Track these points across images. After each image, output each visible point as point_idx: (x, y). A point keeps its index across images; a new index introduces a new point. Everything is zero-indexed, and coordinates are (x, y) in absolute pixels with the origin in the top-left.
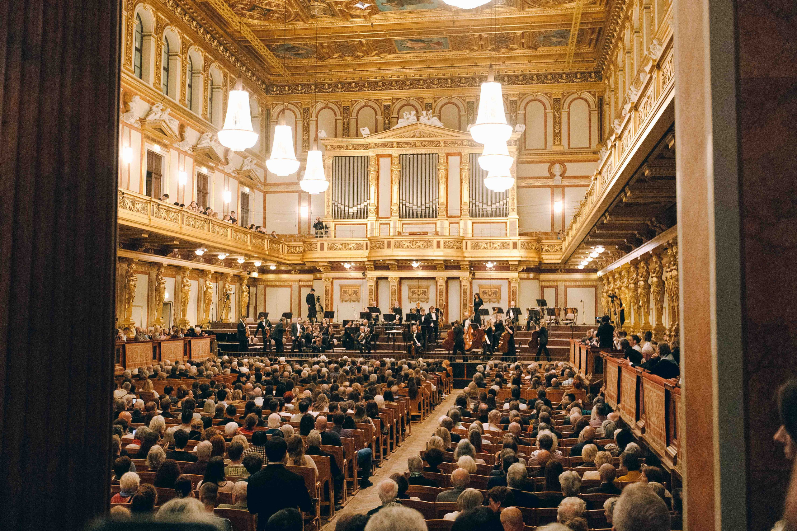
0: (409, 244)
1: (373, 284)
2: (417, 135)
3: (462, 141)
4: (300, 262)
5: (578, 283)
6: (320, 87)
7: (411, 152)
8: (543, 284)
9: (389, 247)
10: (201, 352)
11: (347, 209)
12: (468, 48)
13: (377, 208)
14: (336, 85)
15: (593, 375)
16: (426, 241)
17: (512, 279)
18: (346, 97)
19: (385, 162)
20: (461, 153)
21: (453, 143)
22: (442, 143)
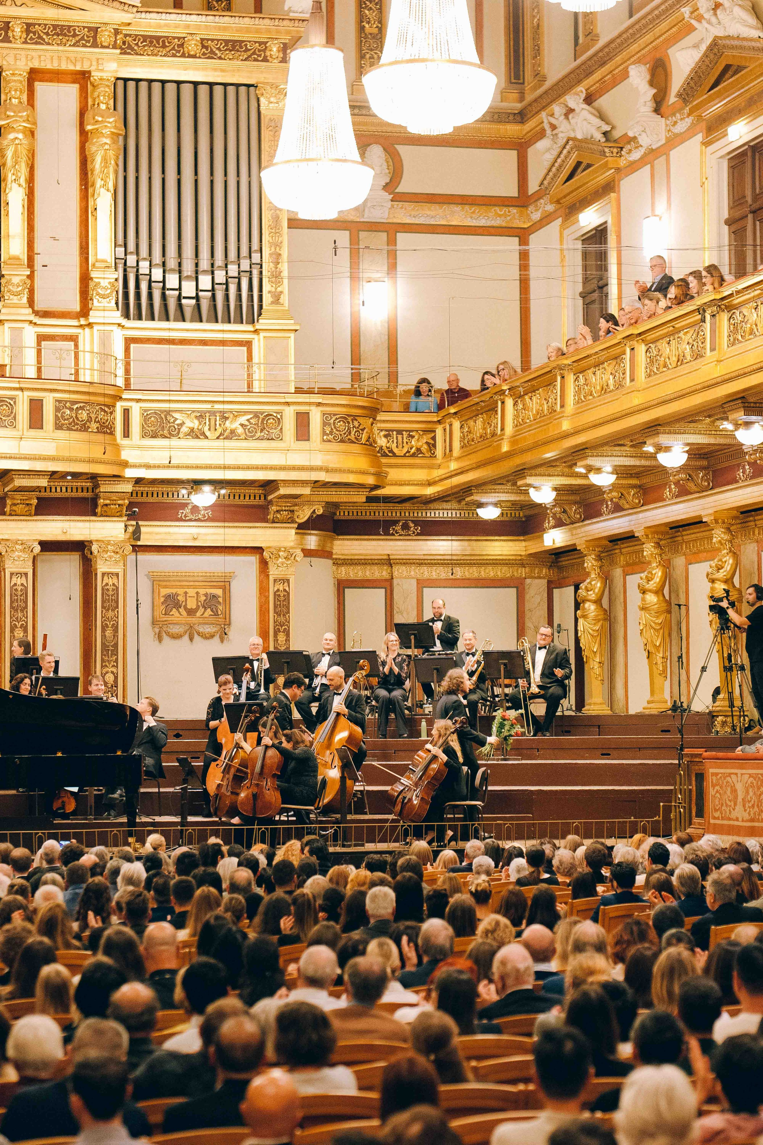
3: (95, 30)
17: (274, 551)
20: (89, 72)
21: (61, 34)
22: (18, 29)
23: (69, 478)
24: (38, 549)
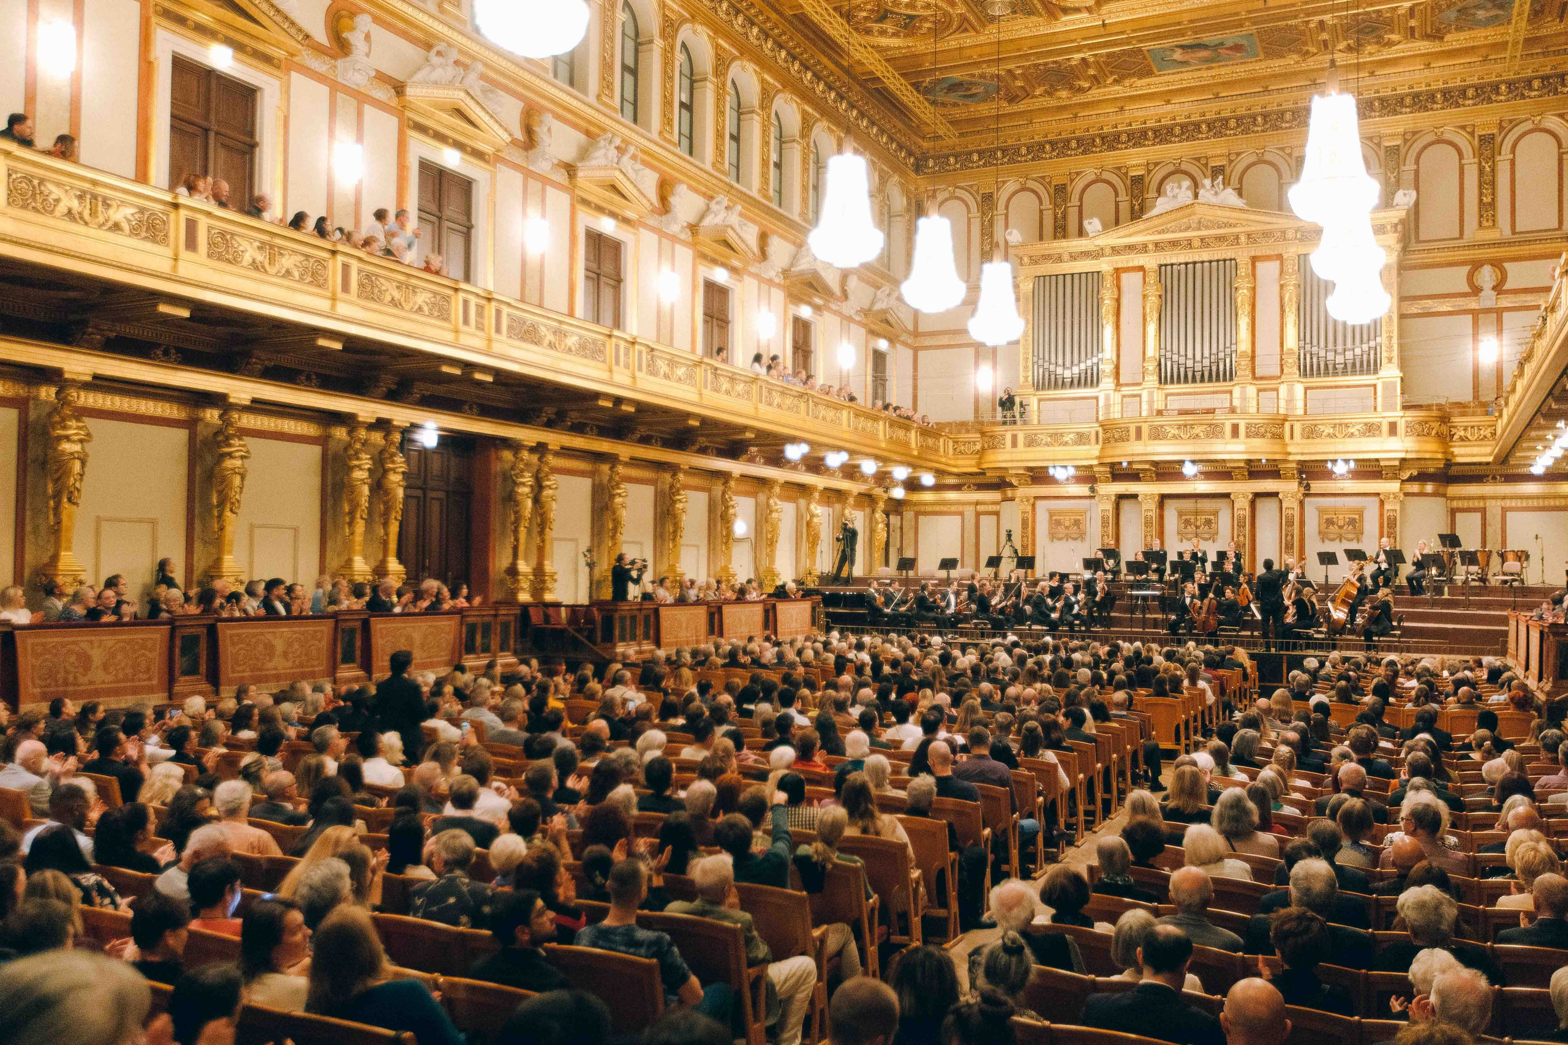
0: (1176, 432)
1: (1109, 507)
2: (1194, 225)
3: (1284, 232)
4: (975, 470)
5: (1530, 503)
6: (1011, 153)
7: (1182, 259)
8: (1455, 504)
9: (1139, 436)
10: (794, 625)
11: (1060, 370)
12: (1299, 52)
13: (1117, 367)
14: (1041, 146)
15: (1554, 682)
16: (1210, 426)
17: (1388, 495)
18: (1057, 168)
19: (1131, 281)
20: (1282, 254)
21: (1266, 237)
22: (1243, 238)
24: (1253, 497)
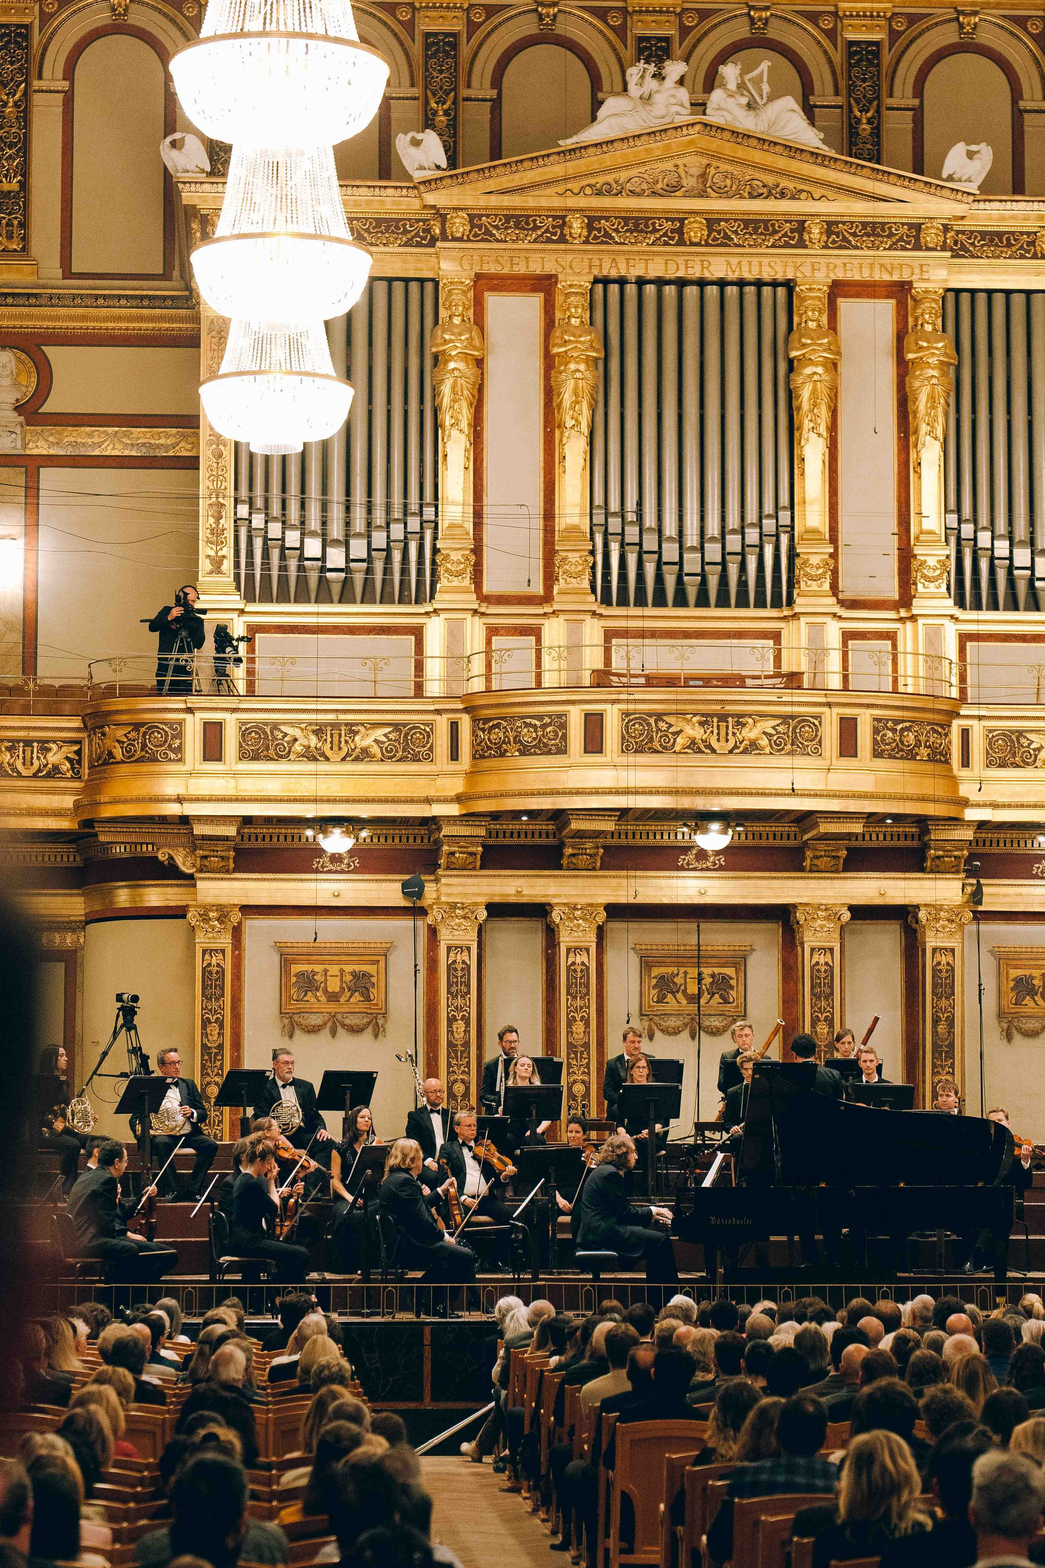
0: (697, 733)
1: (466, 937)
2: (689, 182)
3: (917, 228)
7: (655, 270)
9: (594, 743)
11: (313, 548)
13: (477, 548)
16: (785, 718)
19: (512, 314)
20: (910, 283)
21: (874, 235)
22: (816, 231)
23: (889, 821)
24: (847, 916)
